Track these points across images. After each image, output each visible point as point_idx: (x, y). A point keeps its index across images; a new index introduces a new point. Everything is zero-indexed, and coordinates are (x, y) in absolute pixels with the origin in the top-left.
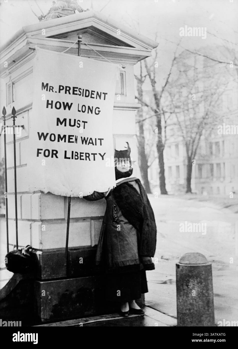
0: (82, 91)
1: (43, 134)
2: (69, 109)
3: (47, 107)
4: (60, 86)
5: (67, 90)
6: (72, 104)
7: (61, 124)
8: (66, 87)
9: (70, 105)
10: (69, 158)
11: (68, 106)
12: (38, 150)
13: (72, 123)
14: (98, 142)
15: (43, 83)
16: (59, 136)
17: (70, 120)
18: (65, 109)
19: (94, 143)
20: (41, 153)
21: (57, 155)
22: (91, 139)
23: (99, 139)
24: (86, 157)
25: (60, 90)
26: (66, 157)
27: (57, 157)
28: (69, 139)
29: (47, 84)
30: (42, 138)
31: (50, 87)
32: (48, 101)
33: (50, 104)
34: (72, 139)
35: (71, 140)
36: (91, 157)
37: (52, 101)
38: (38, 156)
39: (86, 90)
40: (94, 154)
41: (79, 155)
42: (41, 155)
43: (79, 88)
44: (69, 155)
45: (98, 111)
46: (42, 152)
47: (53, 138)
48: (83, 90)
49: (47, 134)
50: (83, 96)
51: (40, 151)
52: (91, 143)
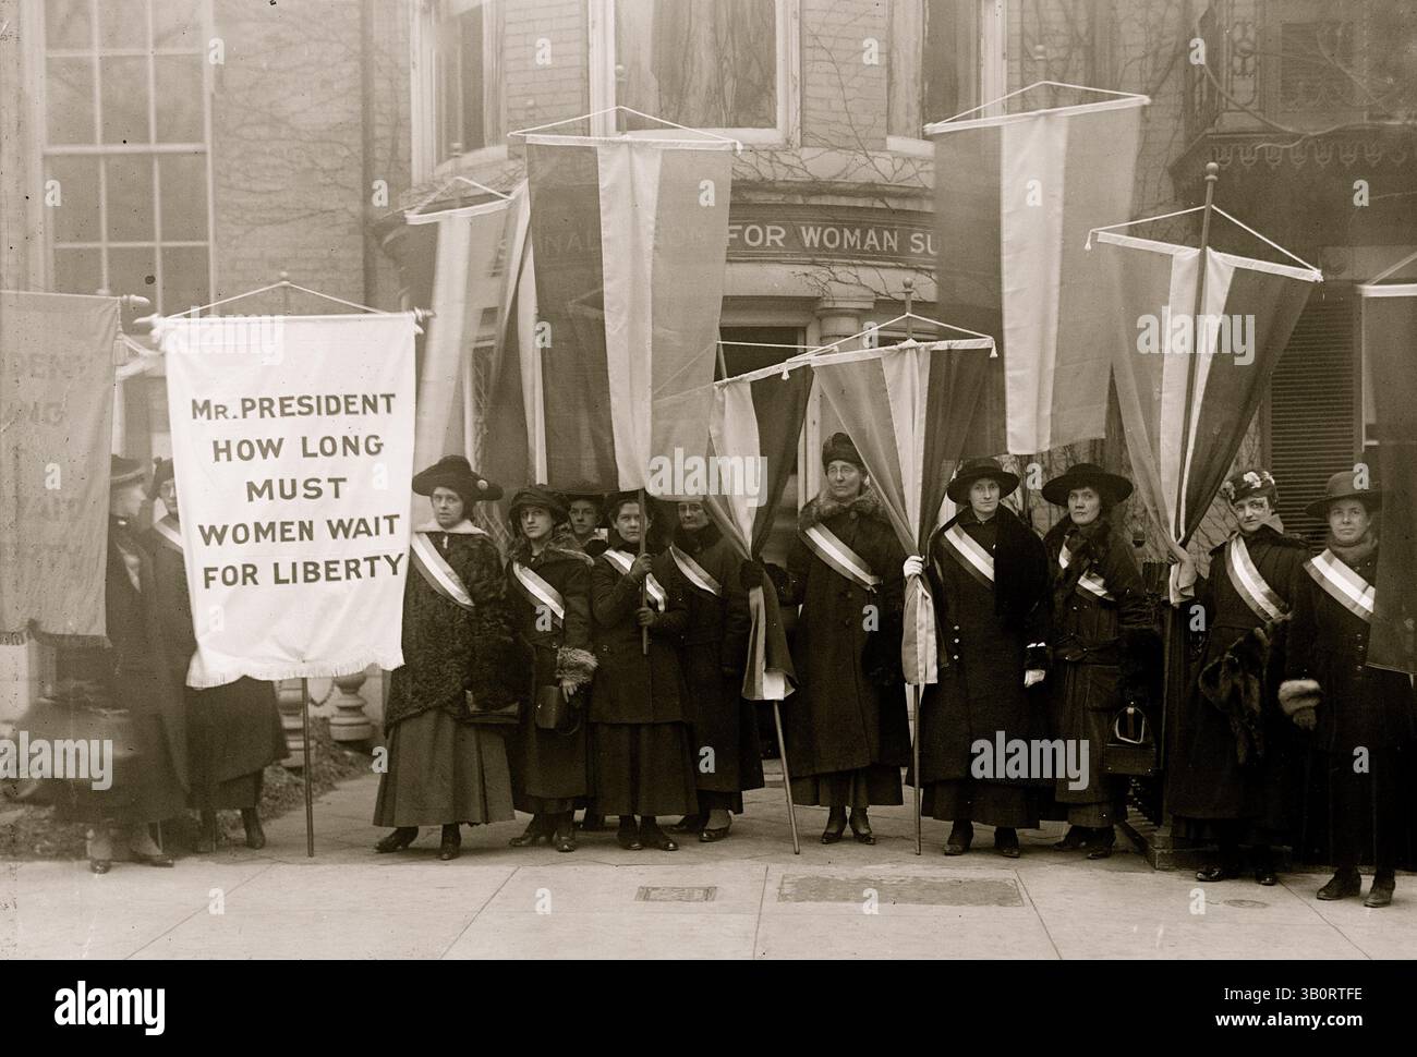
0: (313, 403)
1: (213, 528)
2: (277, 455)
3: (217, 459)
4: (244, 401)
5: (265, 406)
6: (281, 441)
7: (260, 494)
8: (262, 400)
9: (276, 443)
10: (287, 581)
11: (271, 448)
12: (207, 570)
13: (288, 492)
14: (384, 525)
15: (194, 402)
16: (258, 526)
17: (281, 481)
18: (265, 456)
19: (373, 530)
20: (213, 578)
21: (256, 576)
22: (362, 521)
23: (385, 518)
24: (348, 570)
25: (245, 410)
26: (278, 581)
27: (255, 583)
28: (283, 531)
29: (207, 403)
30: (214, 539)
31: (217, 407)
32: (216, 443)
33: (223, 450)
34: (290, 531)
35: (287, 535)
36: (365, 568)
37: (228, 443)
38: (207, 586)
39: (328, 398)
40: (372, 560)
41: (322, 571)
42: (217, 584)
43: (296, 398)
44: (285, 573)
45: (376, 445)
46: (218, 575)
47: (241, 536)
48: (318, 397)
49: (225, 528)
50: (319, 413)
51: (211, 574)
52: (363, 532)
